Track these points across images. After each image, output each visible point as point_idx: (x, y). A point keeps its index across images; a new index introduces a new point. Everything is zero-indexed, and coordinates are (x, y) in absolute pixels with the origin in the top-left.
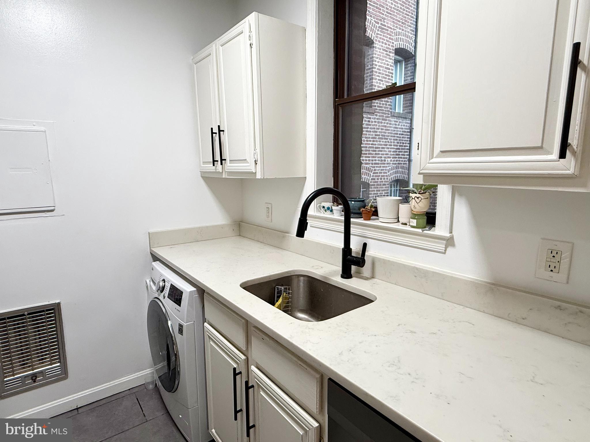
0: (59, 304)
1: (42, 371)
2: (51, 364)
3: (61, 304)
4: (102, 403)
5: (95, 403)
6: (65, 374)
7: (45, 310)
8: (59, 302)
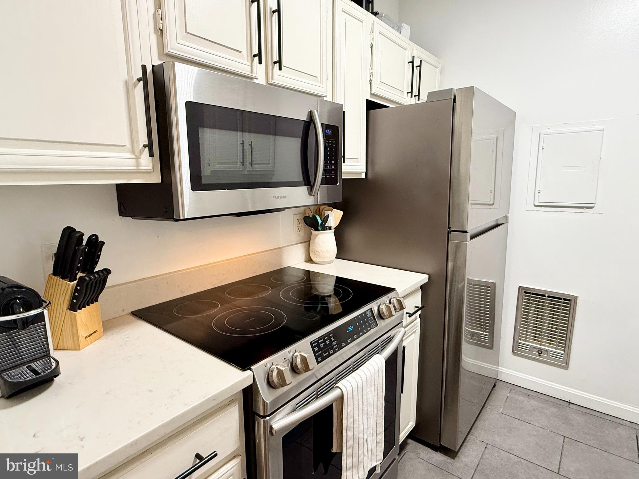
0: (576, 298)
1: (548, 350)
2: (556, 349)
3: (578, 299)
4: (594, 413)
5: (588, 410)
6: (566, 364)
7: (563, 298)
8: (577, 296)
